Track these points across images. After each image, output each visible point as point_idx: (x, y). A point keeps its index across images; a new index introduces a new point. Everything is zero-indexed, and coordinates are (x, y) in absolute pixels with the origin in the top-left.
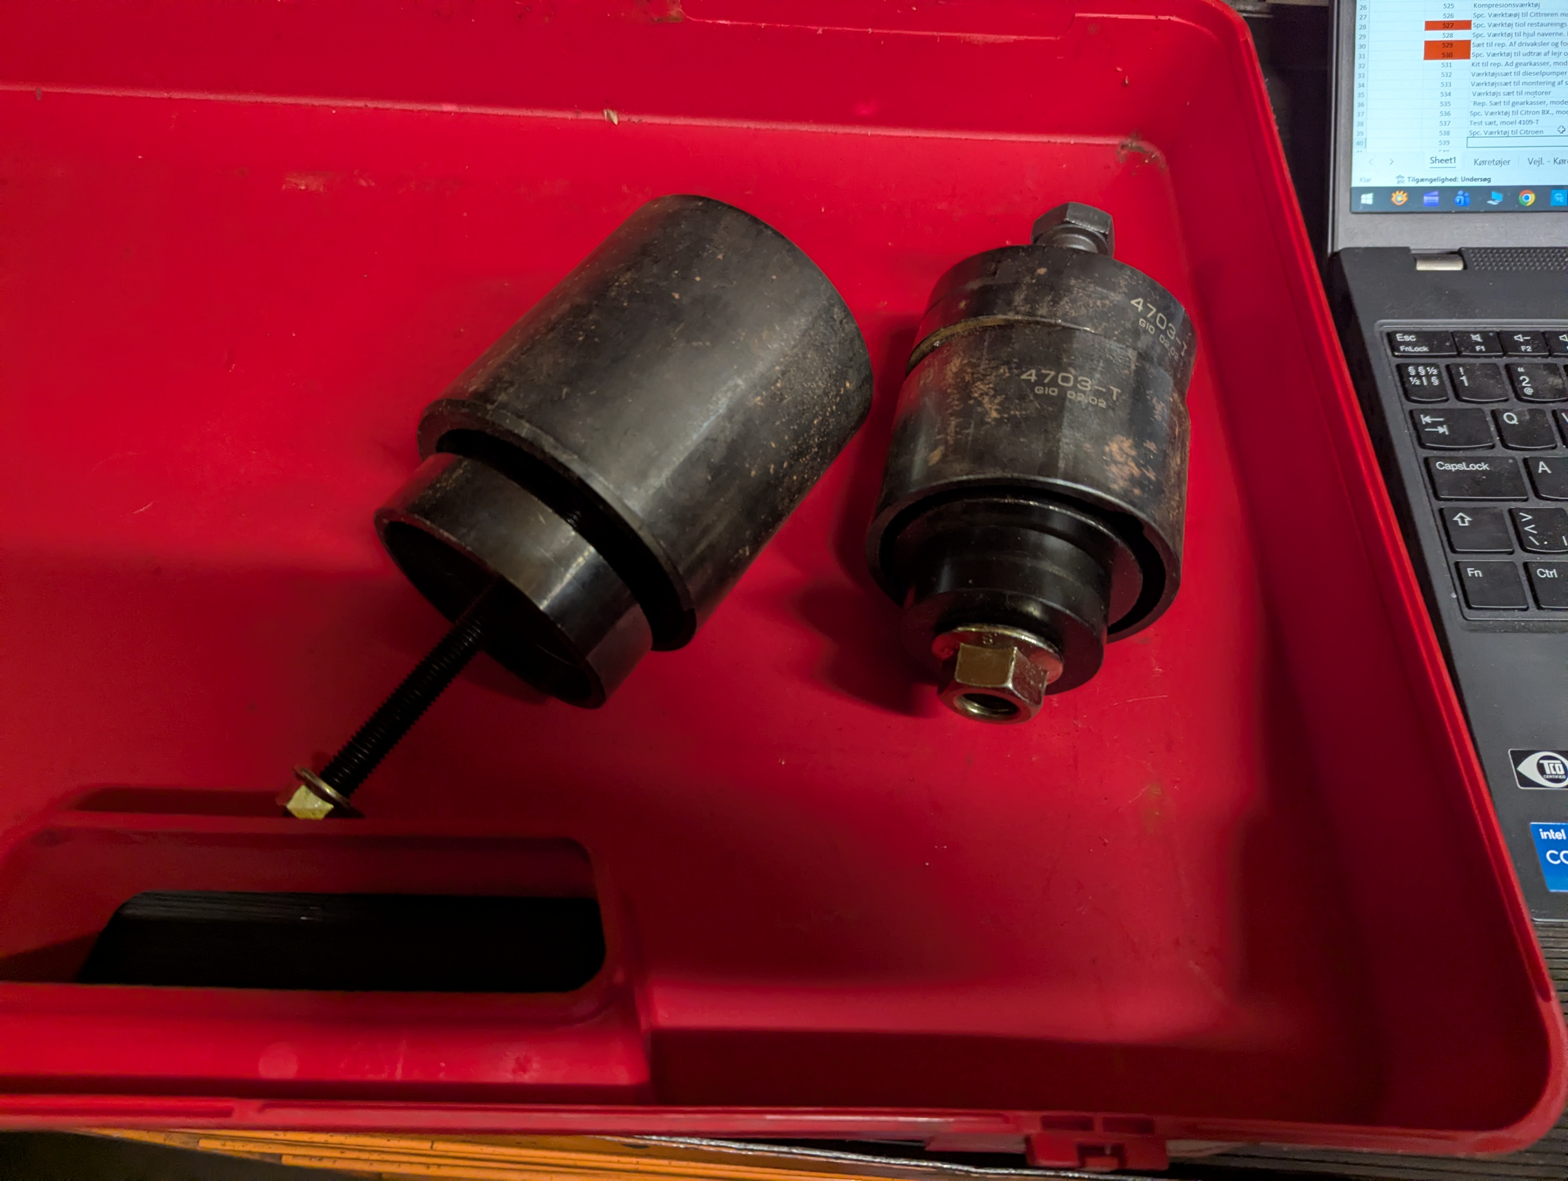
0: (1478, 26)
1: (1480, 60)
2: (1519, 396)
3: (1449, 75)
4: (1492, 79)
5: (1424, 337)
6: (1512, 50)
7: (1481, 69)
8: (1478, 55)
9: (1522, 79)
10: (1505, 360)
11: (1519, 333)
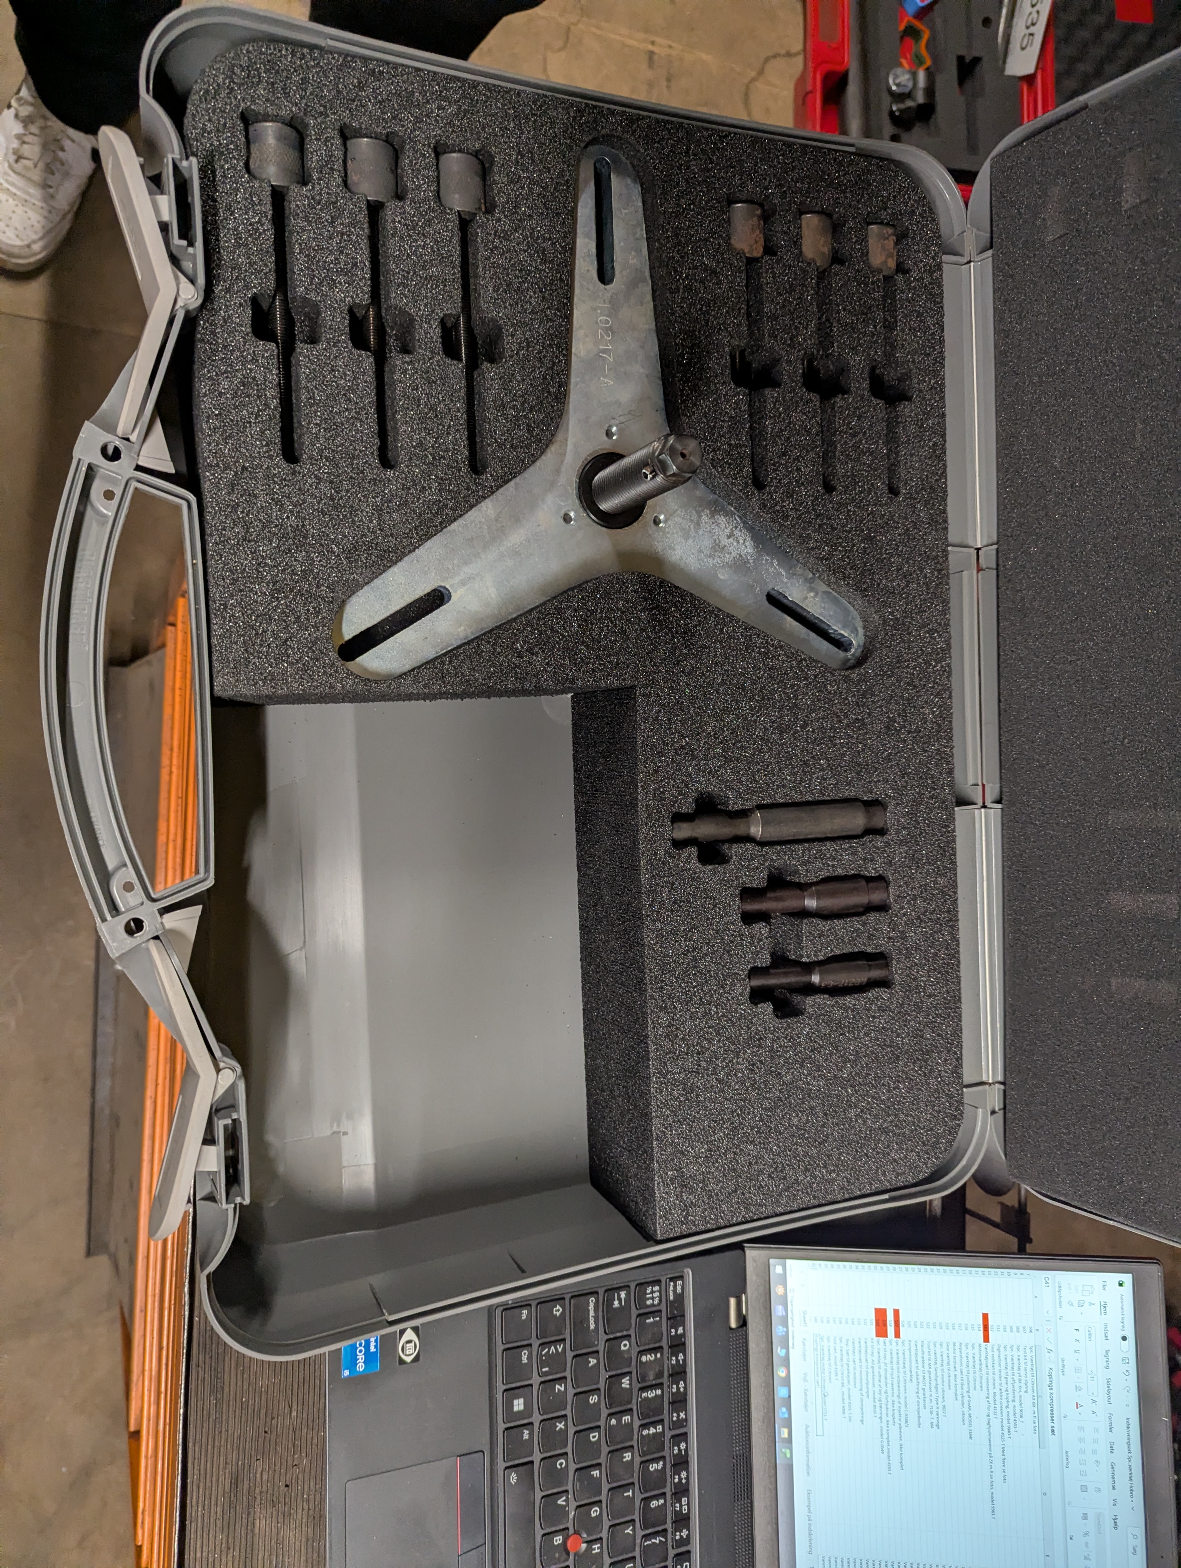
0: (897, 1343)
1: (875, 1343)
2: (641, 1353)
3: (865, 1324)
4: (863, 1351)
5: (680, 1298)
6: (882, 1365)
7: (869, 1344)
8: (878, 1341)
9: (864, 1370)
10: (666, 1347)
11: (685, 1356)
